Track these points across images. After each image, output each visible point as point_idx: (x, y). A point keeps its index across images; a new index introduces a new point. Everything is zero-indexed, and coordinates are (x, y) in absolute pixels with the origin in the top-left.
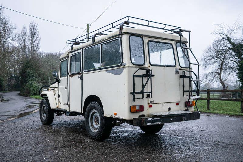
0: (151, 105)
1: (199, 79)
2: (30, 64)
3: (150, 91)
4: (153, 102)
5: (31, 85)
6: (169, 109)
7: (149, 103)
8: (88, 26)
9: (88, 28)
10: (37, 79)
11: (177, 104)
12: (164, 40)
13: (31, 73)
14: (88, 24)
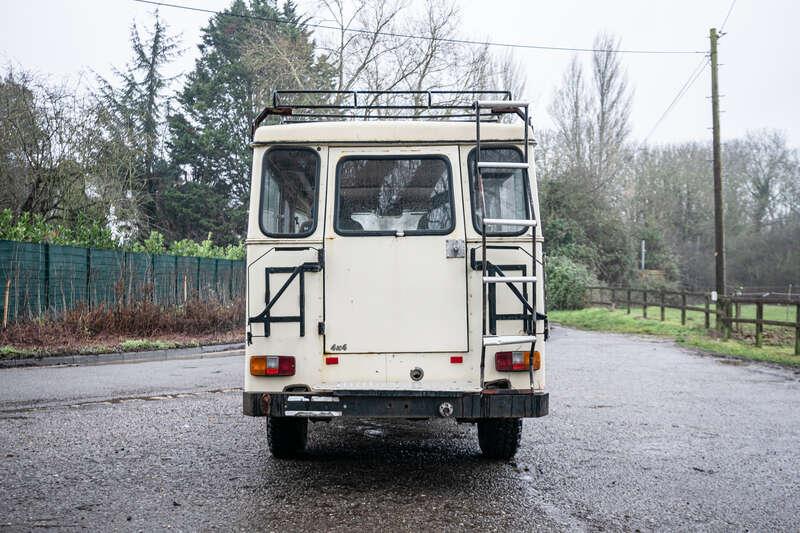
0: (333, 356)
1: (534, 275)
2: (559, 194)
3: (298, 315)
4: (344, 347)
5: (551, 272)
6: (417, 375)
7: (328, 350)
8: (714, 37)
9: (714, 45)
10: (583, 249)
11: (457, 360)
12: (413, 148)
13: (561, 230)
14: (713, 31)
